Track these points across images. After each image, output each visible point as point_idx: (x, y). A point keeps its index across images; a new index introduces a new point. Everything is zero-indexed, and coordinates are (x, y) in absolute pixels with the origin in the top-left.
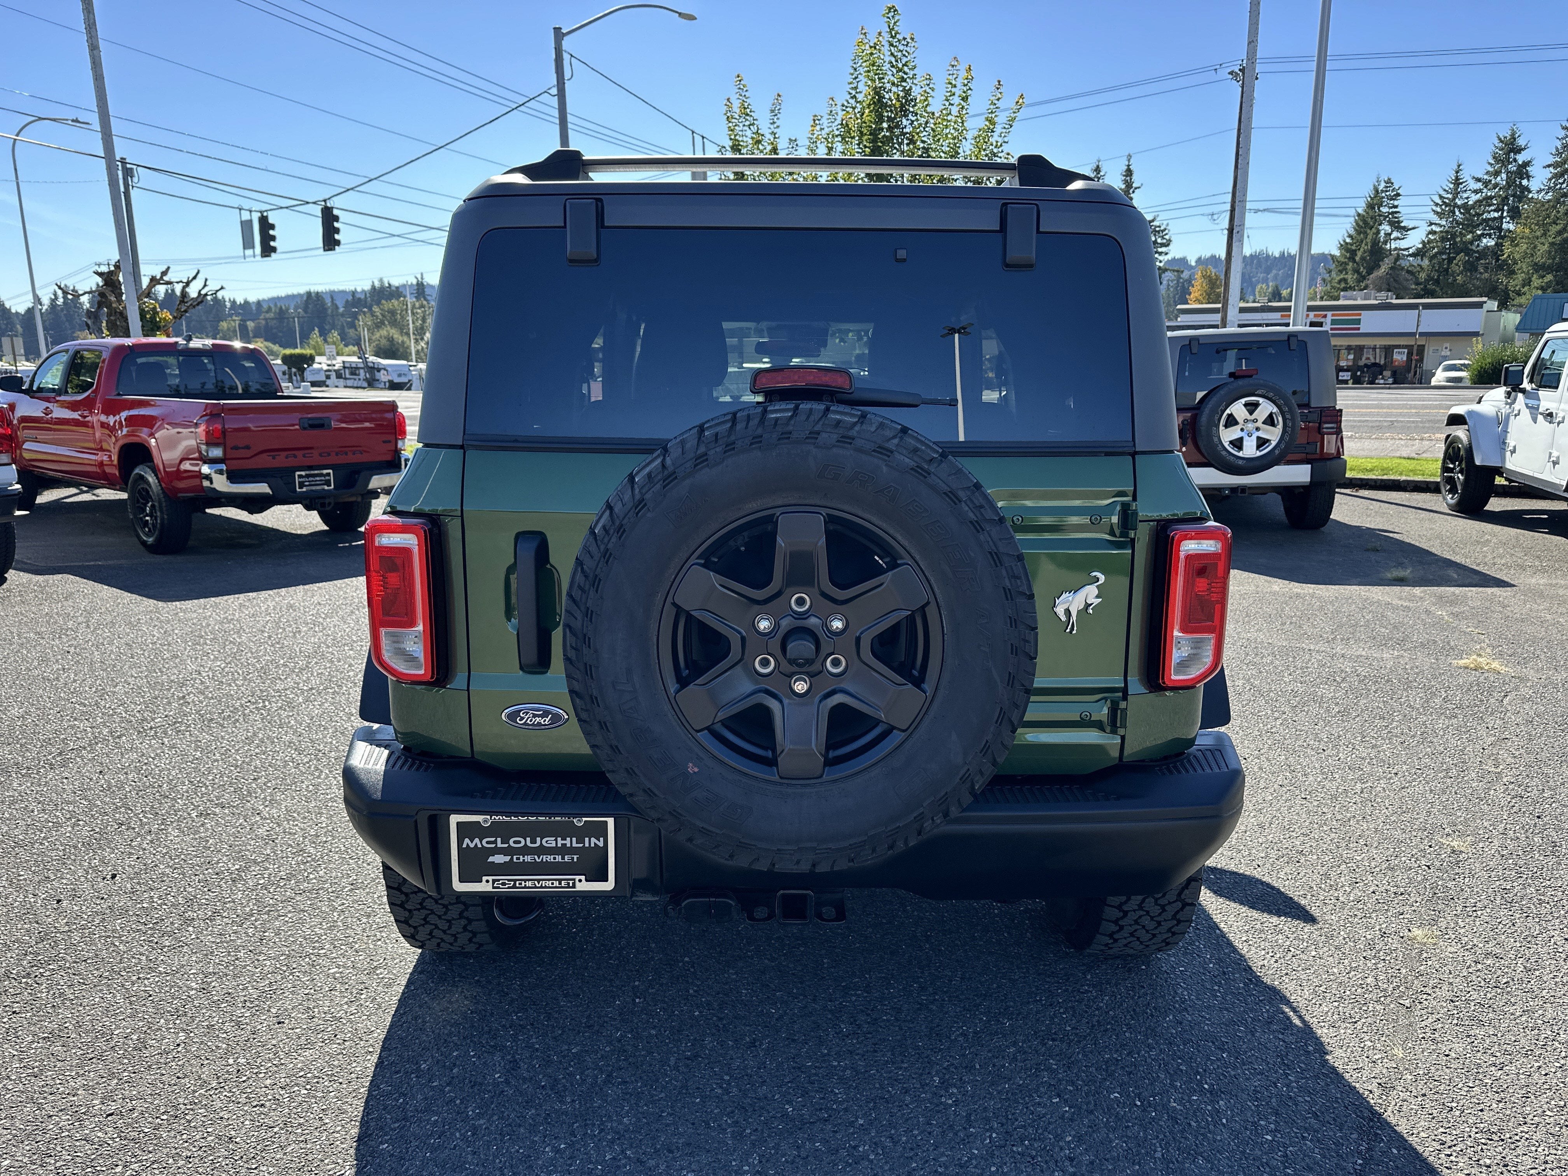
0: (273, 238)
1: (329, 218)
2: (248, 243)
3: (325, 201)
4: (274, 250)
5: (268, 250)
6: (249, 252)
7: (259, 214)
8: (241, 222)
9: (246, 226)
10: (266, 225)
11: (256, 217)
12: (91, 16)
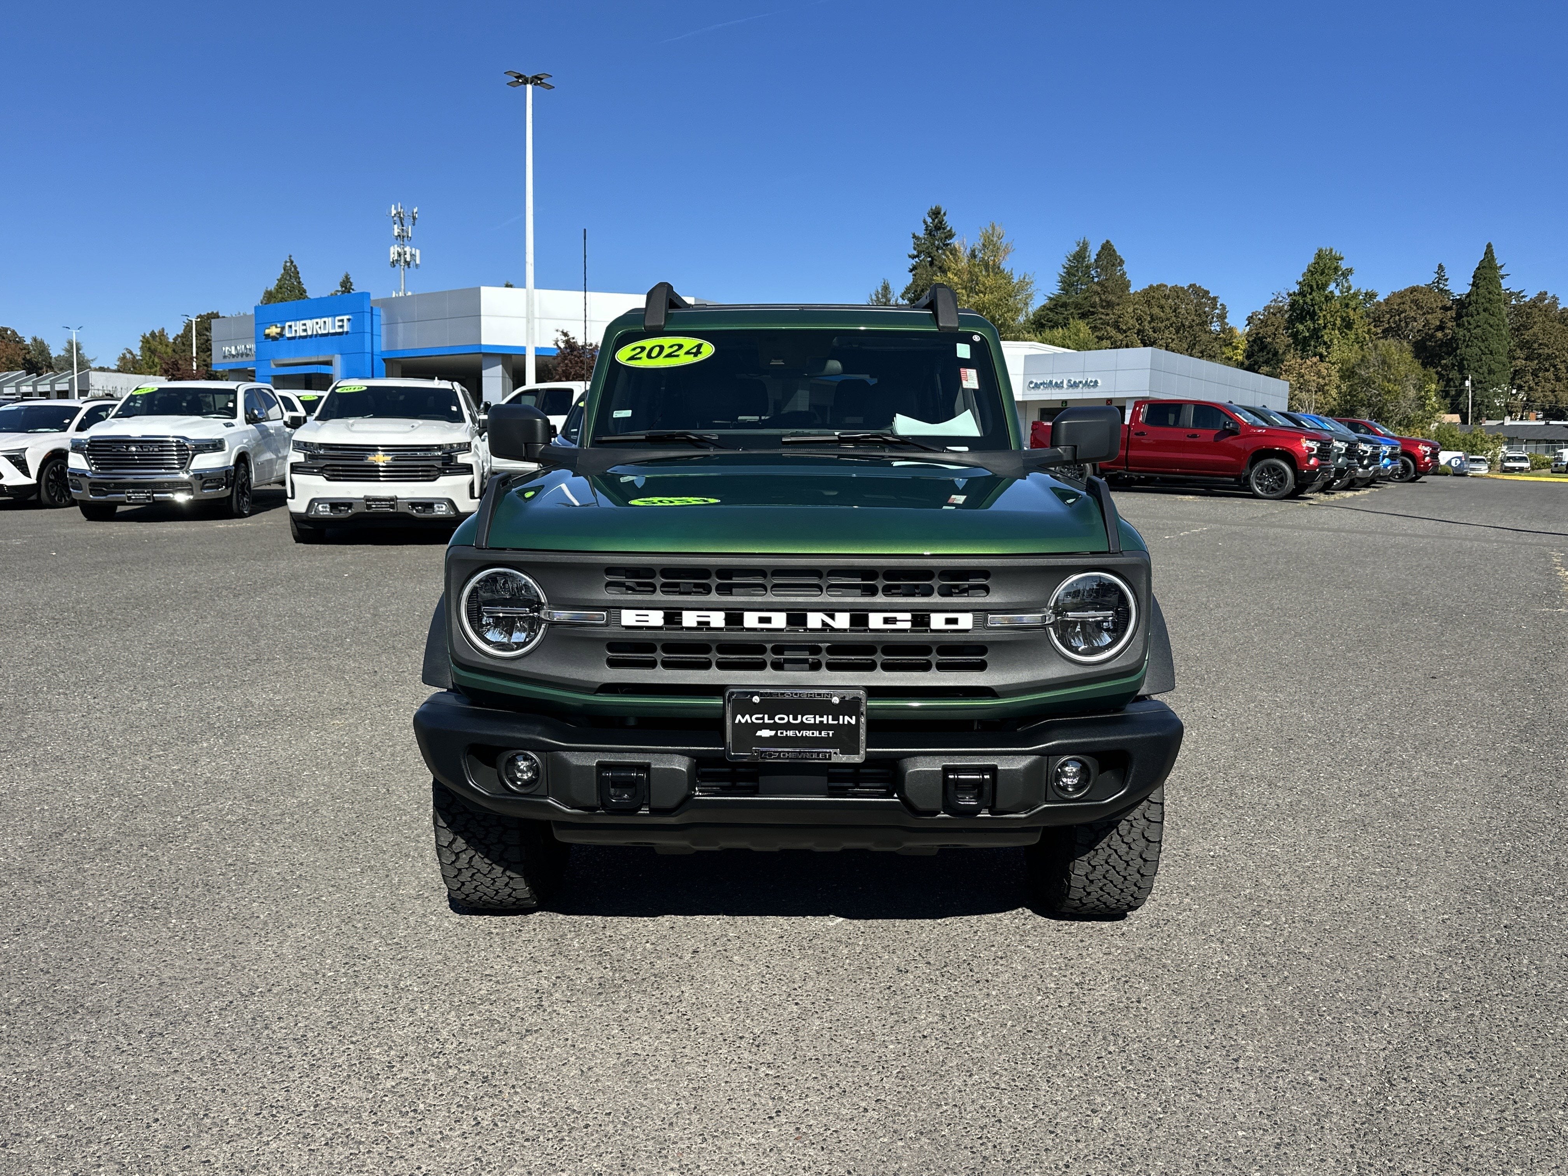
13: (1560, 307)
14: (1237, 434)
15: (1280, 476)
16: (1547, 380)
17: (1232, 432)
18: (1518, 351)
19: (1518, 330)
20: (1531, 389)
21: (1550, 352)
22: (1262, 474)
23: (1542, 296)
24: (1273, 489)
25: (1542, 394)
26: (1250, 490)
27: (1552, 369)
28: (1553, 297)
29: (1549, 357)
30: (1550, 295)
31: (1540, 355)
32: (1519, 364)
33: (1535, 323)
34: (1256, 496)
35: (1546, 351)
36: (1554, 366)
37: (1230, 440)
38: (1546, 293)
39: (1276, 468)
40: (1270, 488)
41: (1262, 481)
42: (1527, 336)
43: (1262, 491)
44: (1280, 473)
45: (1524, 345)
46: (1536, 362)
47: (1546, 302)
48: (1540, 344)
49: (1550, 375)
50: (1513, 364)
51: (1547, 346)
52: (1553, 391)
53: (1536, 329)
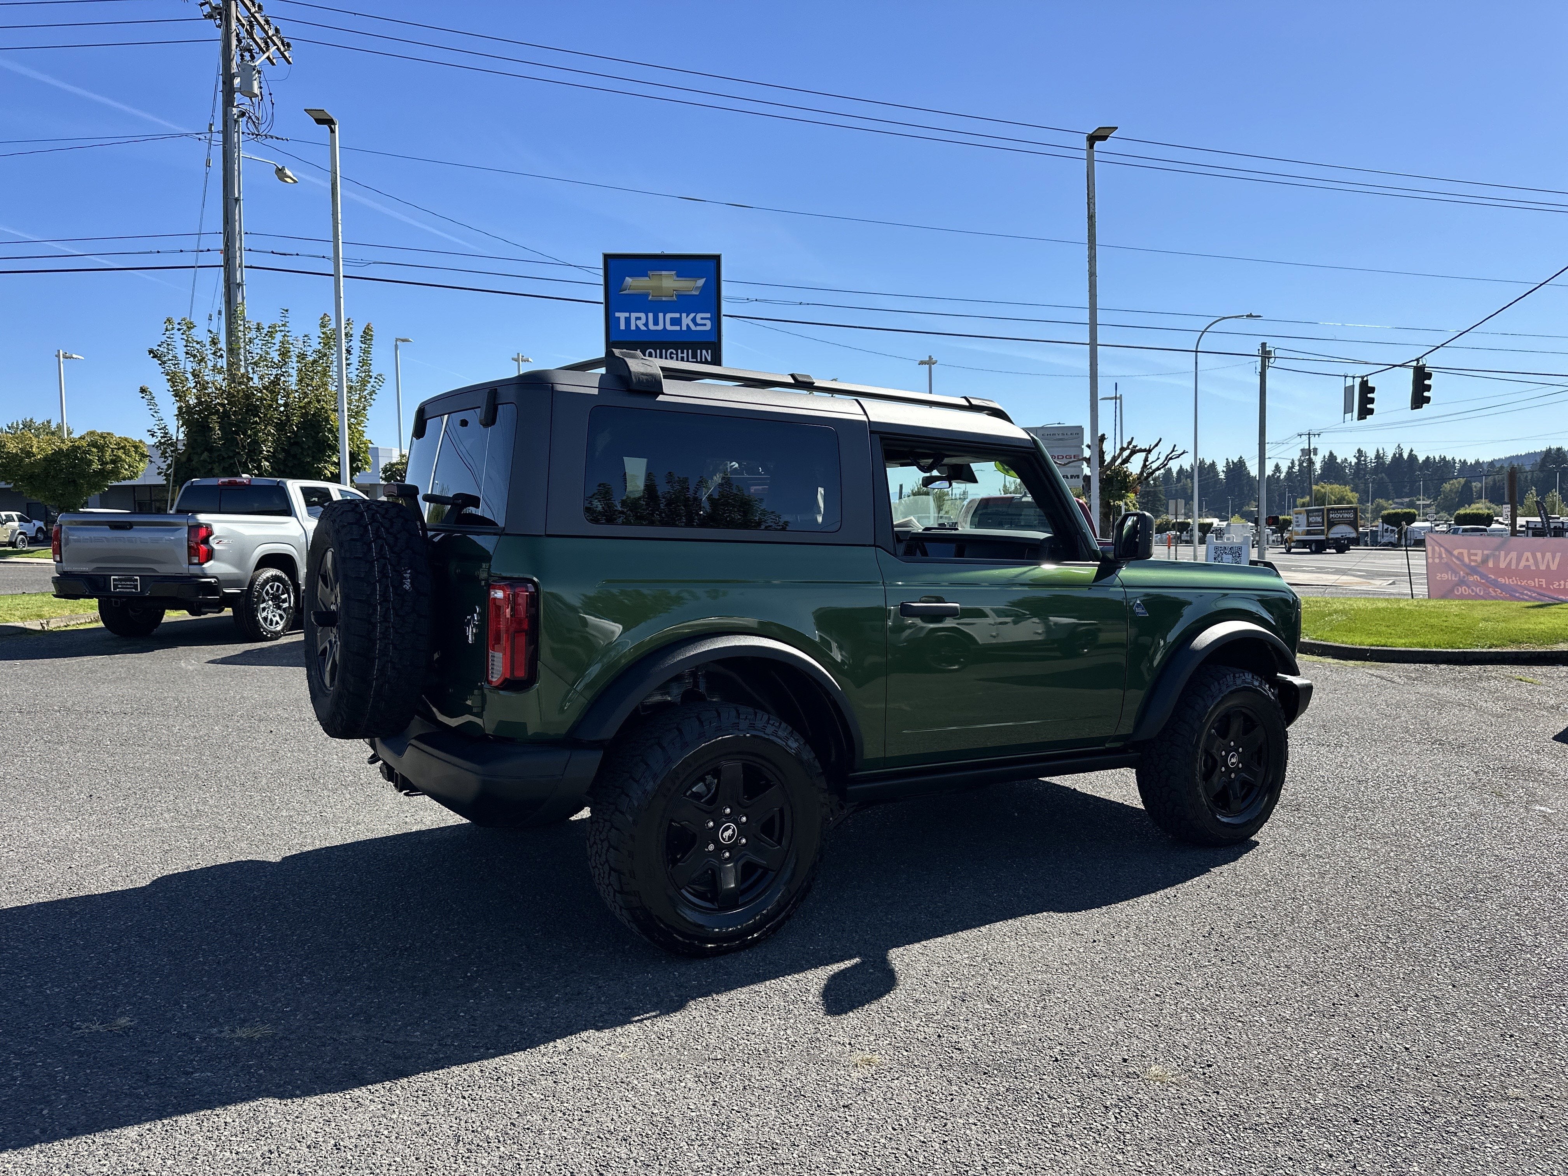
0: (1372, 401)
1: (1421, 376)
2: (1348, 409)
3: (1418, 360)
4: (1371, 411)
5: (1365, 412)
6: (1348, 415)
7: (1360, 379)
8: (1345, 388)
9: (1349, 391)
10: (1366, 389)
11: (1358, 381)
12: (1093, 251)
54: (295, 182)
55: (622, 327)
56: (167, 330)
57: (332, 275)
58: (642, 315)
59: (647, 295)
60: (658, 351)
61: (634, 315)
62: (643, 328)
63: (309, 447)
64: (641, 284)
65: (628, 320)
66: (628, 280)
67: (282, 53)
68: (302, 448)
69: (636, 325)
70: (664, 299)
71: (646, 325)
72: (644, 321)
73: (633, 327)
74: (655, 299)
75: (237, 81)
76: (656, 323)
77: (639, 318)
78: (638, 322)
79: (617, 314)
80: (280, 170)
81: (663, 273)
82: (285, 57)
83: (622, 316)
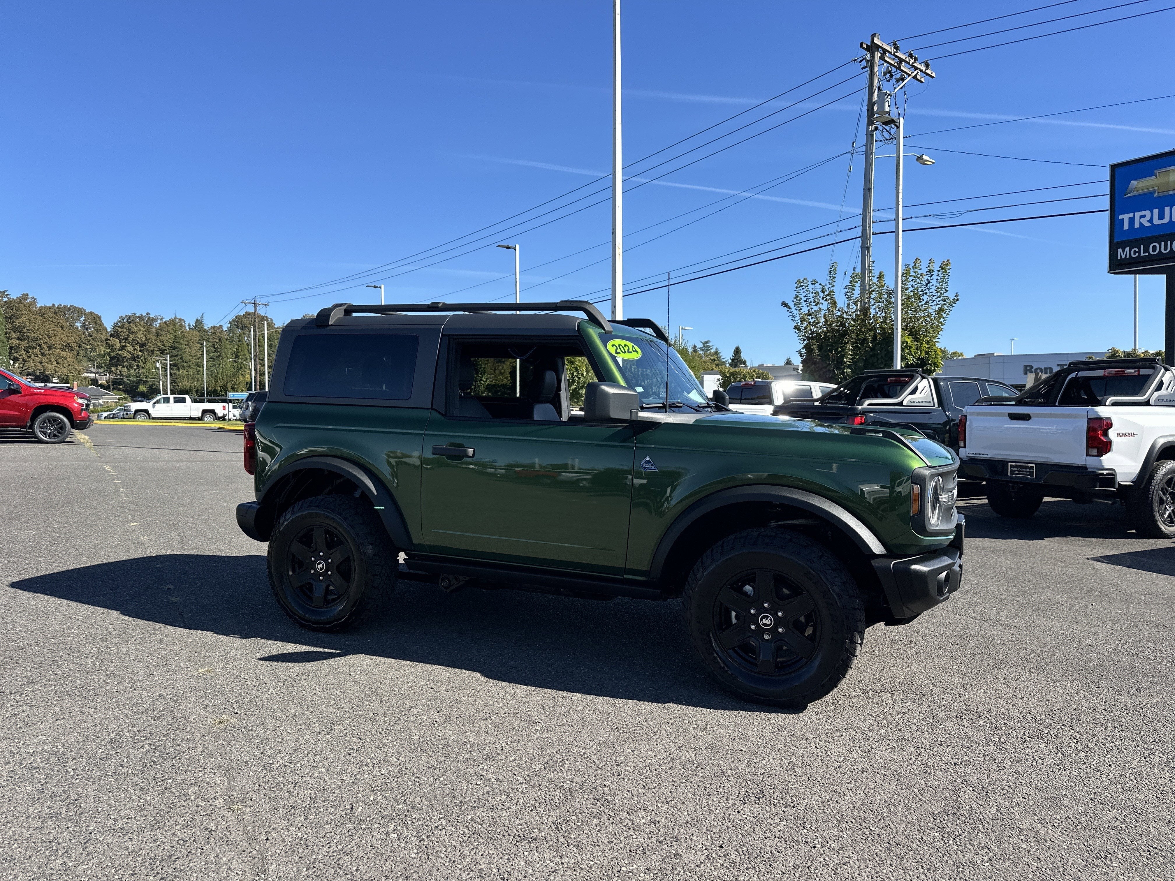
13: (39, 305)
14: (20, 393)
15: (59, 426)
16: (36, 355)
17: (15, 392)
18: (13, 333)
19: (10, 318)
20: (24, 360)
21: (36, 335)
22: (43, 424)
23: (25, 296)
24: (55, 435)
25: (33, 365)
26: (36, 437)
27: (38, 348)
28: (33, 298)
29: (35, 340)
30: (30, 296)
31: (28, 337)
32: (14, 343)
33: (22, 314)
34: (40, 441)
35: (33, 334)
36: (40, 345)
37: (14, 398)
38: (28, 295)
39: (55, 419)
40: (52, 435)
41: (45, 430)
42: (17, 323)
43: (46, 437)
44: (60, 423)
45: (15, 329)
46: (26, 342)
47: (28, 301)
48: (28, 330)
49: (37, 351)
50: (10, 342)
51: (33, 331)
52: (41, 363)
53: (23, 319)
54: (933, 163)
55: (1126, 227)
56: (797, 288)
57: (894, 232)
58: (1147, 213)
59: (1153, 192)
60: (1163, 243)
61: (1138, 215)
62: (1147, 224)
63: (882, 357)
64: (1146, 184)
65: (1132, 220)
66: (1134, 183)
67: (925, 73)
68: (878, 359)
69: (1140, 222)
70: (1171, 193)
71: (1151, 221)
72: (1148, 217)
73: (1137, 225)
74: (1161, 194)
75: (876, 108)
76: (1161, 216)
77: (1144, 216)
78: (1142, 220)
79: (1121, 217)
80: (919, 157)
81: (1171, 168)
82: (928, 74)
83: (1126, 217)
